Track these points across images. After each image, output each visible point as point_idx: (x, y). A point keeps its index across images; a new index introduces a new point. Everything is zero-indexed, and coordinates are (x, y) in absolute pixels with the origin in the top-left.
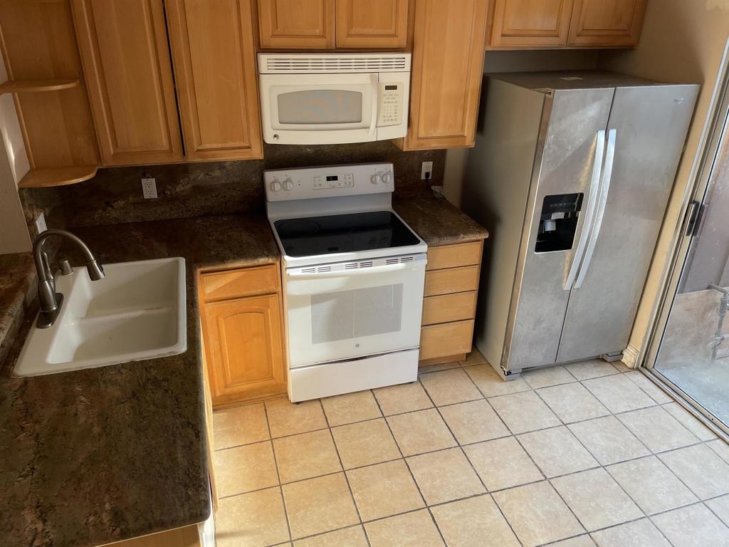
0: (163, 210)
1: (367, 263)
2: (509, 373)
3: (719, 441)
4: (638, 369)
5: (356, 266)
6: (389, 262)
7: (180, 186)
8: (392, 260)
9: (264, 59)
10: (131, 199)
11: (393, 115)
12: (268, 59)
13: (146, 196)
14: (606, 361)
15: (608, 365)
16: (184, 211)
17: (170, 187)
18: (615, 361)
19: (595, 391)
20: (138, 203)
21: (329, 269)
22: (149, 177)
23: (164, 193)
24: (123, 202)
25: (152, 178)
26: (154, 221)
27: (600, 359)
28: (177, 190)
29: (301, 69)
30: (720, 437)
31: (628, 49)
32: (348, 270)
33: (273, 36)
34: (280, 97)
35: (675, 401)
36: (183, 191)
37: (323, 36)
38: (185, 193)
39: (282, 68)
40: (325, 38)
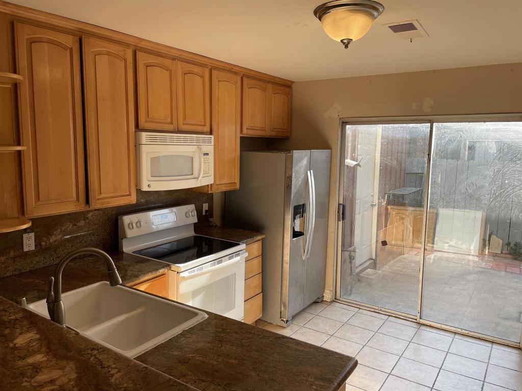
0: (37, 260)
1: (219, 260)
2: (287, 321)
3: (390, 317)
4: (333, 301)
5: (214, 264)
6: (230, 259)
7: (53, 236)
8: (231, 256)
9: (144, 136)
10: (12, 254)
11: (207, 170)
12: (146, 135)
13: (26, 249)
14: (318, 302)
15: (320, 304)
16: (55, 259)
17: (45, 239)
18: (321, 301)
19: (327, 316)
20: (17, 257)
21: (202, 269)
22: (29, 232)
23: (40, 245)
24: (5, 257)
25: (32, 232)
26: (30, 270)
27: (316, 302)
28: (51, 241)
29: (164, 142)
30: (389, 316)
31: (287, 138)
32: (211, 268)
33: (146, 122)
34: (152, 159)
35: (360, 308)
36: (55, 242)
37: (172, 123)
38: (56, 243)
39: (153, 141)
40: (173, 124)
